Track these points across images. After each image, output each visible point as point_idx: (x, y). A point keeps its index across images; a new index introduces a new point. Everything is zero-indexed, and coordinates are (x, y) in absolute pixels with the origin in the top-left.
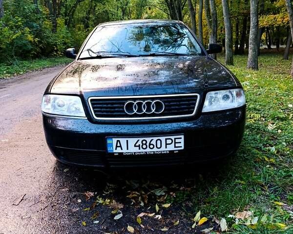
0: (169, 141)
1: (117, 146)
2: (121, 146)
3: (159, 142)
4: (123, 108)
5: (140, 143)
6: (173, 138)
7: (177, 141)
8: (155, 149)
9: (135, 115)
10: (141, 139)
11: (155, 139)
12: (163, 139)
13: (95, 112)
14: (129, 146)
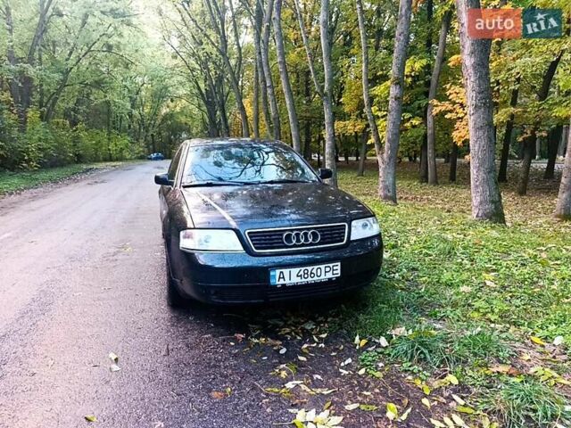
0: (328, 269)
1: (280, 278)
2: (283, 278)
3: (319, 270)
4: (282, 239)
5: (302, 273)
6: (331, 265)
7: (335, 268)
8: (316, 278)
9: (295, 246)
10: (303, 269)
11: (316, 267)
12: (323, 267)
13: (254, 244)
14: (292, 277)
